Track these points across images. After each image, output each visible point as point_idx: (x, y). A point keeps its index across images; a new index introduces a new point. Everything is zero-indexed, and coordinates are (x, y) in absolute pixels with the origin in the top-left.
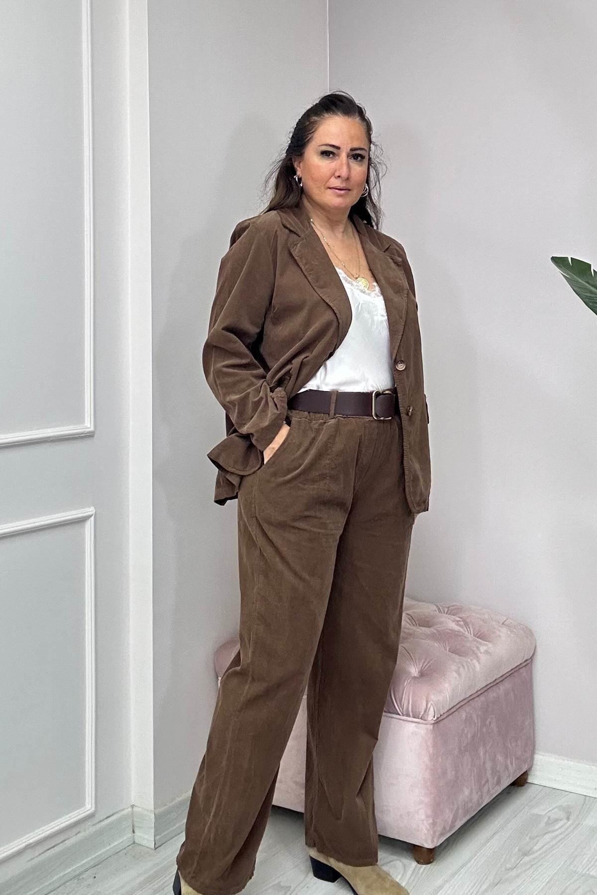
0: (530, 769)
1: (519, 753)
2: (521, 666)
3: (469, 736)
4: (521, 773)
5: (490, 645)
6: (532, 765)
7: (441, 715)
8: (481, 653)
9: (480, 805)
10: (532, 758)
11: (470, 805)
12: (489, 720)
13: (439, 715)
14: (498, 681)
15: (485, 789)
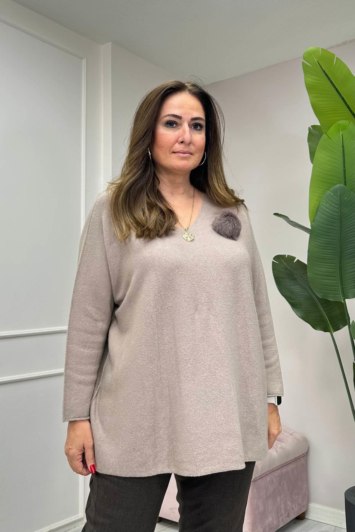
0: (307, 511)
1: (300, 502)
2: (301, 456)
3: (272, 490)
4: (302, 512)
5: (283, 444)
6: (308, 509)
7: (256, 478)
8: (278, 448)
9: (277, 527)
10: (307, 506)
11: (272, 526)
12: (282, 483)
13: (255, 478)
14: (288, 463)
15: (281, 519)
